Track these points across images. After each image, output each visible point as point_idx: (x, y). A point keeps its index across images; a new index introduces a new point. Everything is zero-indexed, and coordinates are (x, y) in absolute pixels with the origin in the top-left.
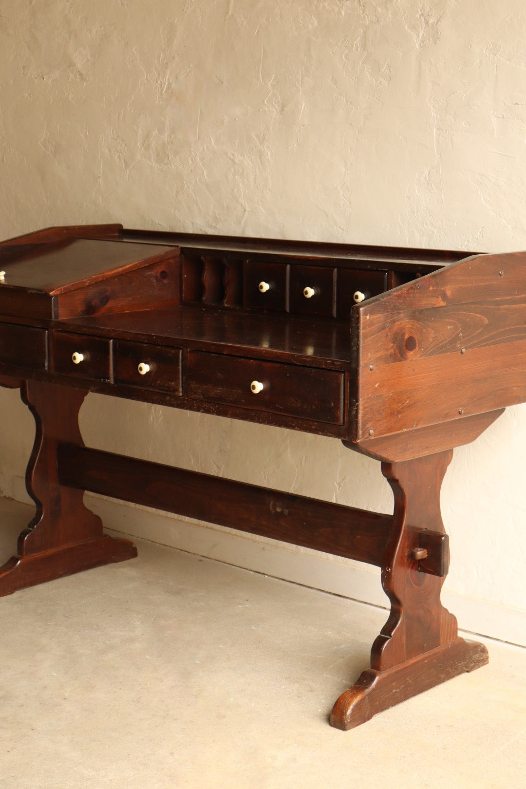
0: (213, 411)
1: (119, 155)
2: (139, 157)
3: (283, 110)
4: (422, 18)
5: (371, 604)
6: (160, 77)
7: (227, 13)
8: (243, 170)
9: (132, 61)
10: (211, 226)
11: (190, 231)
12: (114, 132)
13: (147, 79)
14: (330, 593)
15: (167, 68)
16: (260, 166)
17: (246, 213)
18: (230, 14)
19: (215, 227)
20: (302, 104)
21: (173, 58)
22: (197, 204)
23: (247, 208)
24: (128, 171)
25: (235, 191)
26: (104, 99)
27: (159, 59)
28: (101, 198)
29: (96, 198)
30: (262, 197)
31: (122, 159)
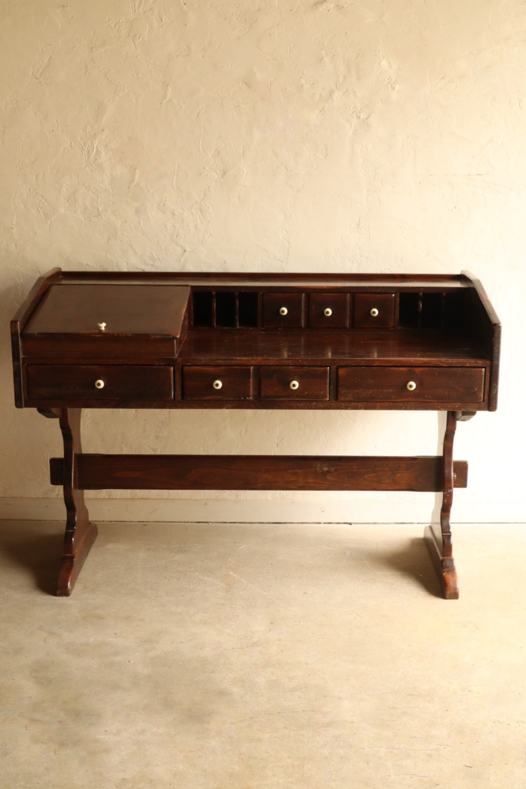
0: (361, 406)
1: (38, 208)
2: (62, 210)
3: (224, 174)
4: (354, 114)
5: (307, 523)
6: (87, 145)
7: (165, 98)
8: (183, 220)
9: (53, 131)
10: (147, 265)
11: (125, 269)
12: (31, 190)
13: (71, 145)
14: (270, 523)
15: (95, 139)
16: (201, 217)
17: (186, 252)
18: (168, 99)
19: (152, 265)
20: (244, 171)
21: (103, 130)
22: (132, 247)
23: (187, 249)
24: (49, 222)
25: (175, 236)
26: (17, 161)
27: (86, 131)
28: (14, 246)
29: (8, 245)
30: (202, 240)
31: (41, 212)
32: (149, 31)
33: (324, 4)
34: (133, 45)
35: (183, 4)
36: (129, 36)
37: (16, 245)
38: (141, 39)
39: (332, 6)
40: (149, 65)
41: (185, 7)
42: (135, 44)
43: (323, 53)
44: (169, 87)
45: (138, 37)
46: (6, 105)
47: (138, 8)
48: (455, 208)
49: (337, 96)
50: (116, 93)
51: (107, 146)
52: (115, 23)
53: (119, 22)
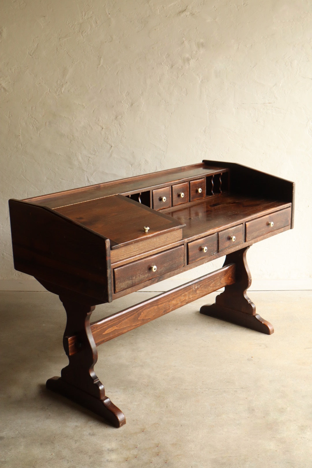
1: (33, 125)
3: (132, 105)
6: (58, 91)
7: (99, 65)
8: (110, 130)
9: (40, 83)
10: (91, 154)
12: (29, 115)
13: (50, 91)
15: (62, 87)
16: (120, 128)
17: (112, 148)
18: (101, 65)
19: (94, 154)
20: (142, 103)
21: (66, 83)
22: (83, 145)
23: (113, 146)
24: (39, 132)
25: (106, 138)
26: (22, 100)
27: (58, 83)
28: (20, 145)
29: (17, 145)
30: (121, 141)
31: (34, 127)
32: (90, 29)
33: (184, 12)
34: (82, 37)
35: (108, 14)
36: (79, 32)
37: (22, 145)
38: (86, 33)
39: (188, 13)
40: (90, 48)
41: (109, 15)
42: (83, 36)
43: (184, 39)
44: (102, 59)
45: (84, 32)
46: (15, 70)
47: (84, 17)
48: (257, 121)
49: (192, 62)
50: (73, 63)
51: (69, 91)
52: (72, 25)
53: (74, 25)
